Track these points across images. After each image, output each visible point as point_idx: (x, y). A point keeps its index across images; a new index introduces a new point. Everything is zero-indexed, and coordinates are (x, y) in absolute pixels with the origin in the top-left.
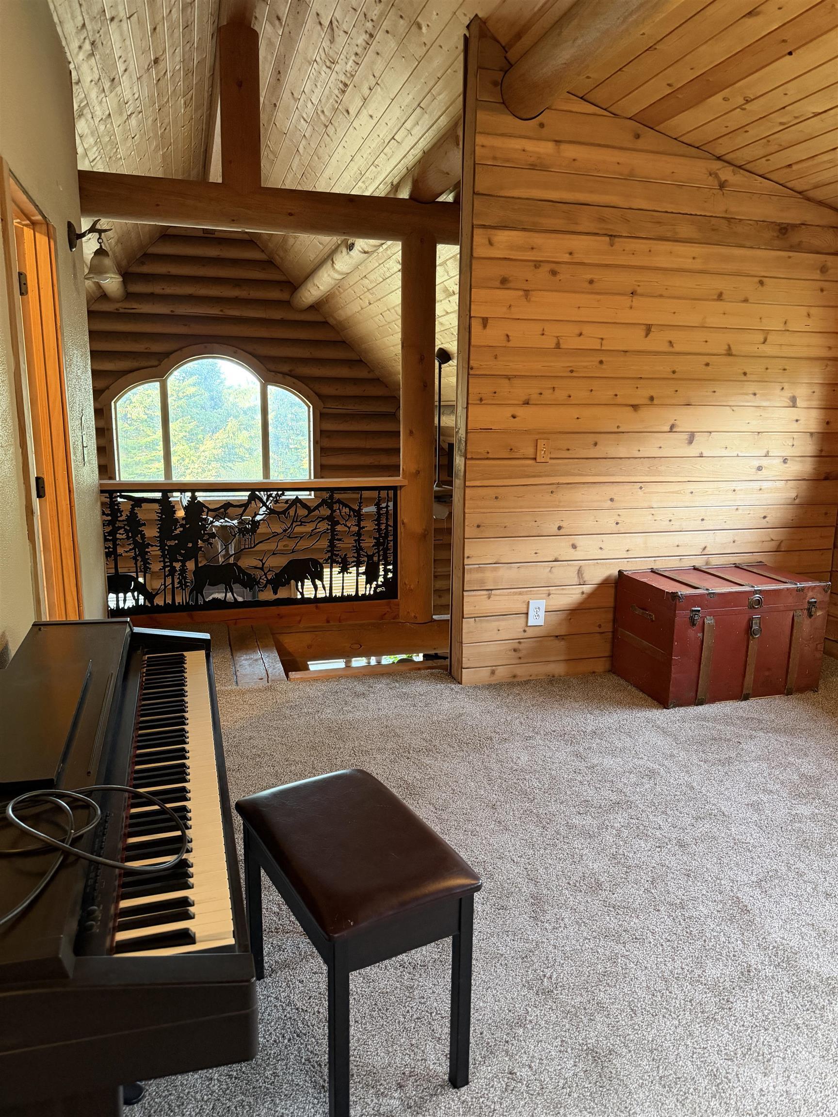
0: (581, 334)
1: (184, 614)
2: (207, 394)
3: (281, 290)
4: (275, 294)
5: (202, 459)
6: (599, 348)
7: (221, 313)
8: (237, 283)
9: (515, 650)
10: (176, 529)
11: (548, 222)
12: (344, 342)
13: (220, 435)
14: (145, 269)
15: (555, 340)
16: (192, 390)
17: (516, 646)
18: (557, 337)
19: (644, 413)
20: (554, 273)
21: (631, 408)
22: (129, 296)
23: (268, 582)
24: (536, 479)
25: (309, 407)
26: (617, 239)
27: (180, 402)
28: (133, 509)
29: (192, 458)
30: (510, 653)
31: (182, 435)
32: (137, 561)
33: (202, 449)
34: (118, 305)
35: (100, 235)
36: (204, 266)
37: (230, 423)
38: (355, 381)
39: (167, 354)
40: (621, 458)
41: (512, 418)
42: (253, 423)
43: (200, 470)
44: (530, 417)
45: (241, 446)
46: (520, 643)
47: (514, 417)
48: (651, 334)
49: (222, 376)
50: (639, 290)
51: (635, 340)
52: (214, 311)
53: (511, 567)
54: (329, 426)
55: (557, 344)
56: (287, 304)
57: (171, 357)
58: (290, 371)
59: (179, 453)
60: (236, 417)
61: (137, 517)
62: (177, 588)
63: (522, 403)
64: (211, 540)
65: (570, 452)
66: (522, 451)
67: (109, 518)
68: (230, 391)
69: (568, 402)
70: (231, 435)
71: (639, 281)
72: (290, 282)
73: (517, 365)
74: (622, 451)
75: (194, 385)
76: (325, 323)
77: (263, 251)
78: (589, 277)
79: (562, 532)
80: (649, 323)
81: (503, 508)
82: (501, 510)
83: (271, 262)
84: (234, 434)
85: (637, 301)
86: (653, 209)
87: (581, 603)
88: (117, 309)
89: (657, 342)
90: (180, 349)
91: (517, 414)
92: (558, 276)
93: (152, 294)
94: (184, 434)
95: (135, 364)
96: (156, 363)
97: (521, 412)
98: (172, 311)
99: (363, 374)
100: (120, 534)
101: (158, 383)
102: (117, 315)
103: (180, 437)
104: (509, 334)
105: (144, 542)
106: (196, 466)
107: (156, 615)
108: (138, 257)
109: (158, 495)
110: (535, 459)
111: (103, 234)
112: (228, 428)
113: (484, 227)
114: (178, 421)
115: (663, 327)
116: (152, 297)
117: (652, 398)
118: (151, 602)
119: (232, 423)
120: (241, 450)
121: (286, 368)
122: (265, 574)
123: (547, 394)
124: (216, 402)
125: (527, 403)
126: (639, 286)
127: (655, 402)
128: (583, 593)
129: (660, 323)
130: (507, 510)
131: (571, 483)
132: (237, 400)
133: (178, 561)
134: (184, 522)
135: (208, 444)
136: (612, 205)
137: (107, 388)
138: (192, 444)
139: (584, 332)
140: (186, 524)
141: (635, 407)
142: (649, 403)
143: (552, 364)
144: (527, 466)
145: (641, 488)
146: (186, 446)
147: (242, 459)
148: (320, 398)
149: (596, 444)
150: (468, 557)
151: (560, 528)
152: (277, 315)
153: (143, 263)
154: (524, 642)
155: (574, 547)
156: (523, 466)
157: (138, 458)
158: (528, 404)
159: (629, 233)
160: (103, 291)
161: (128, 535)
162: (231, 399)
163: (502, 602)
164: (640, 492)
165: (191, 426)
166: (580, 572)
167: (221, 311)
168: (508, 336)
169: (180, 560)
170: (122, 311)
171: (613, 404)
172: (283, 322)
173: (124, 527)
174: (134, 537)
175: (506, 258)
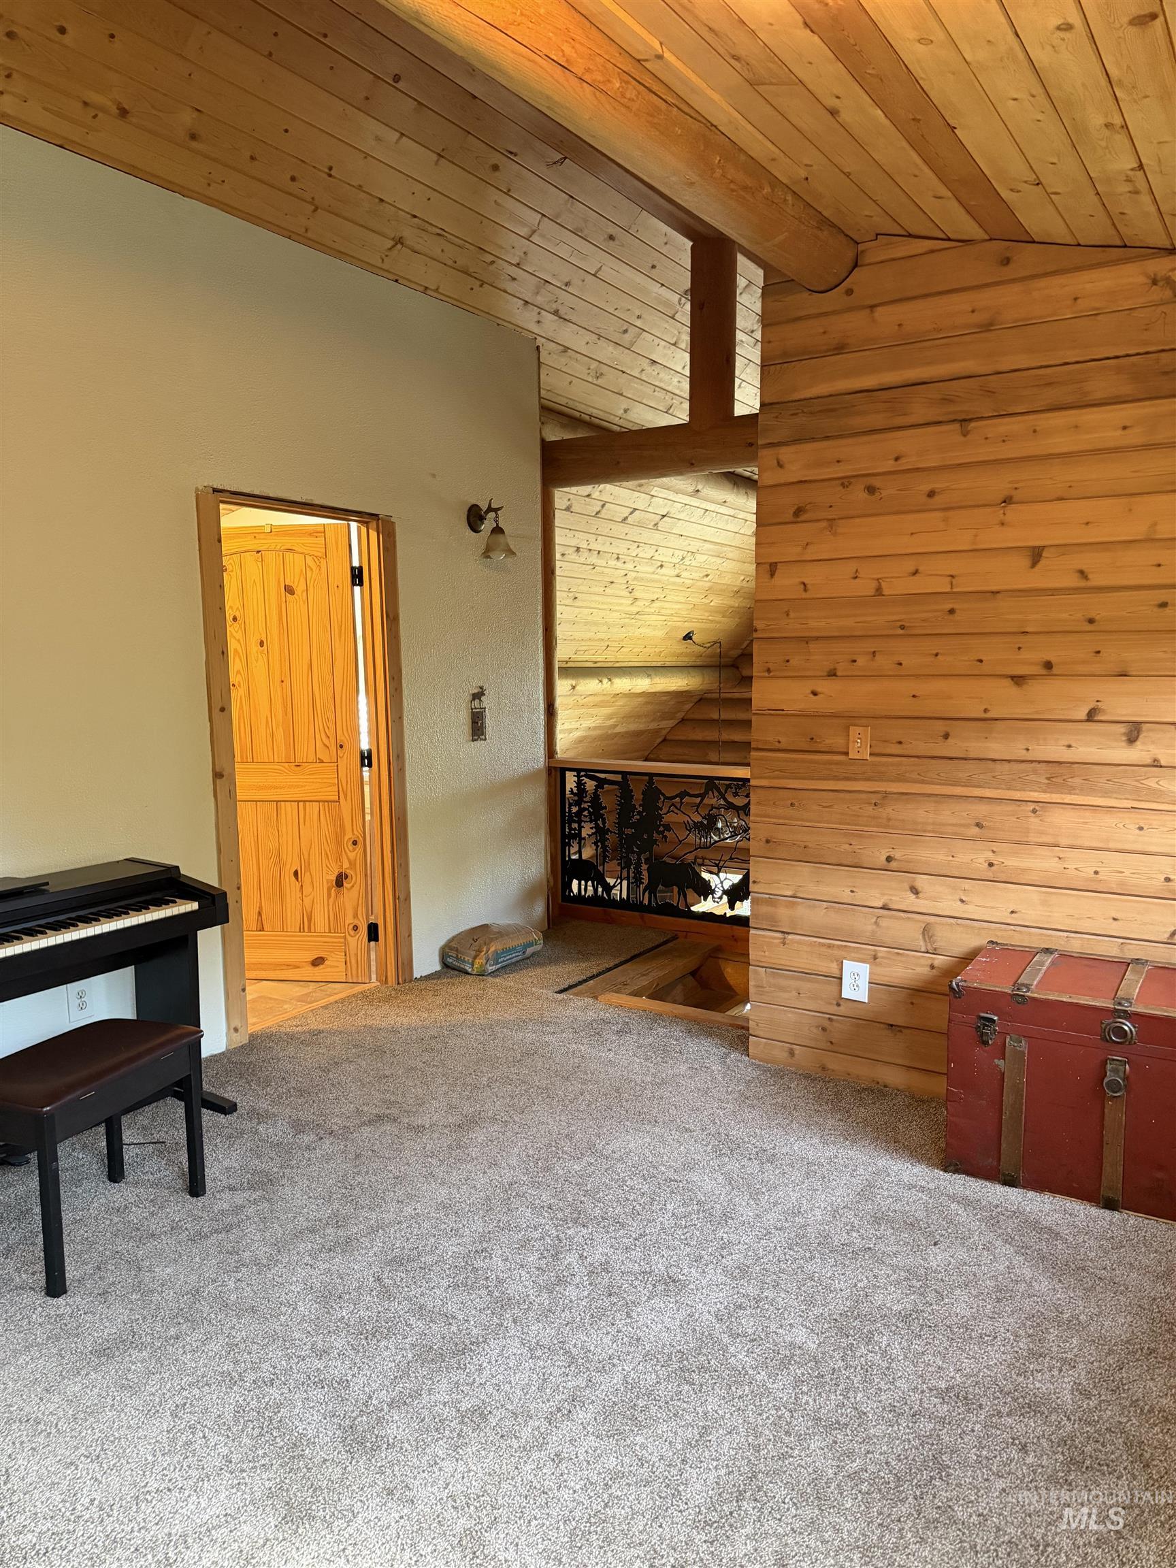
0: (916, 573)
1: (637, 914)
6: (948, 590)
9: (824, 1029)
10: (633, 816)
11: (857, 422)
15: (874, 585)
17: (826, 1024)
18: (878, 580)
19: (1036, 689)
20: (871, 490)
21: (1008, 682)
23: (725, 892)
24: (849, 783)
26: (973, 424)
28: (596, 790)
30: (815, 1031)
32: (597, 846)
35: (497, 514)
40: (994, 760)
41: (812, 696)
44: (836, 696)
46: (830, 1019)
47: (815, 693)
48: (1043, 562)
50: (1017, 495)
51: (1013, 573)
53: (814, 907)
55: (877, 590)
61: (600, 799)
62: (632, 883)
63: (825, 674)
64: (666, 833)
65: (903, 746)
66: (827, 741)
67: (576, 798)
69: (900, 672)
71: (1017, 482)
73: (818, 623)
74: (995, 748)
78: (927, 487)
79: (893, 865)
80: (1037, 543)
81: (802, 820)
82: (799, 823)
85: (1012, 513)
86: (1039, 364)
87: (932, 982)
89: (1055, 574)
91: (819, 690)
92: (877, 494)
97: (824, 686)
100: (585, 816)
104: (806, 582)
105: (605, 826)
107: (611, 910)
109: (619, 778)
110: (847, 754)
111: (499, 512)
113: (771, 445)
115: (1065, 548)
117: (1048, 665)
118: (609, 895)
122: (722, 883)
123: (862, 661)
125: (832, 674)
126: (1016, 488)
127: (1055, 670)
128: (932, 967)
129: (1057, 542)
130: (808, 824)
131: (907, 794)
133: (634, 852)
134: (641, 809)
136: (964, 374)
139: (921, 569)
140: (643, 812)
141: (1018, 680)
142: (1044, 672)
143: (869, 619)
144: (838, 763)
145: (1034, 811)
149: (946, 736)
150: (754, 882)
151: (889, 859)
154: (837, 1021)
155: (915, 891)
156: (830, 763)
158: (835, 675)
159: (995, 411)
161: (591, 818)
163: (800, 953)
164: (1034, 820)
166: (926, 931)
168: (804, 584)
169: (635, 852)
171: (979, 672)
173: (588, 809)
174: (596, 821)
175: (801, 482)
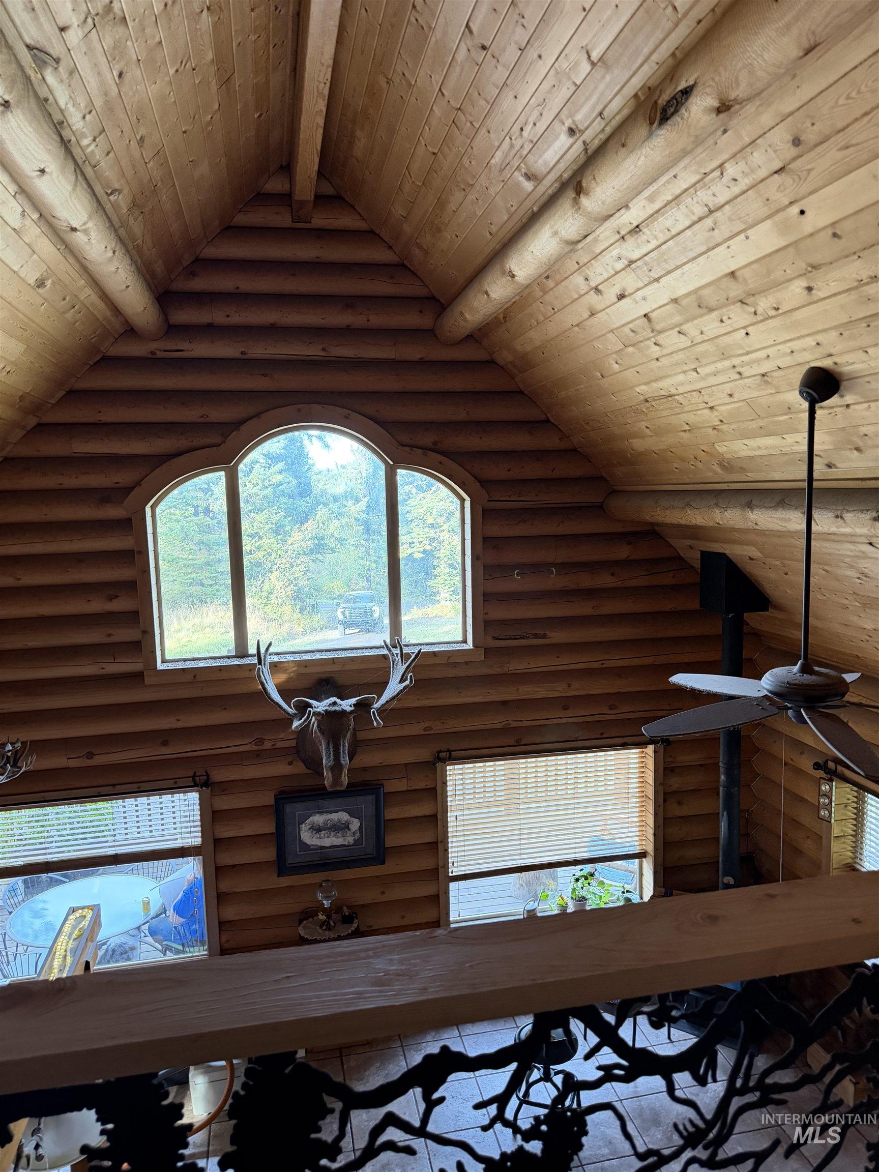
2: (294, 482)
3: (421, 312)
4: (411, 319)
5: (290, 553)
7: (323, 354)
8: (349, 302)
12: (521, 392)
13: (309, 525)
14: (198, 284)
16: (278, 478)
22: (171, 330)
25: (463, 501)
27: (266, 492)
29: (279, 552)
31: (267, 527)
33: (289, 542)
34: (153, 346)
36: (294, 275)
37: (319, 512)
38: (540, 454)
39: (238, 424)
42: (344, 510)
43: (288, 566)
45: (332, 536)
49: (310, 462)
52: (313, 350)
54: (496, 530)
56: (430, 334)
57: (244, 428)
58: (435, 443)
59: (264, 548)
60: (325, 505)
68: (319, 477)
70: (321, 525)
72: (434, 298)
75: (281, 472)
76: (491, 363)
77: (390, 247)
83: (403, 265)
84: (324, 524)
88: (152, 353)
90: (258, 415)
93: (210, 326)
94: (270, 526)
95: (183, 443)
96: (217, 440)
98: (242, 353)
99: (551, 442)
101: (223, 473)
102: (151, 363)
103: (265, 529)
106: (284, 561)
108: (186, 264)
112: (317, 517)
114: (263, 513)
116: (210, 330)
119: (322, 512)
120: (331, 540)
121: (428, 439)
124: (304, 490)
132: (327, 487)
135: (297, 536)
137: (138, 483)
138: (279, 537)
146: (273, 540)
147: (333, 550)
148: (482, 486)
152: (413, 352)
153: (193, 274)
157: (221, 555)
160: (127, 321)
162: (320, 486)
165: (277, 518)
167: (324, 349)
170: (160, 354)
172: (423, 364)
